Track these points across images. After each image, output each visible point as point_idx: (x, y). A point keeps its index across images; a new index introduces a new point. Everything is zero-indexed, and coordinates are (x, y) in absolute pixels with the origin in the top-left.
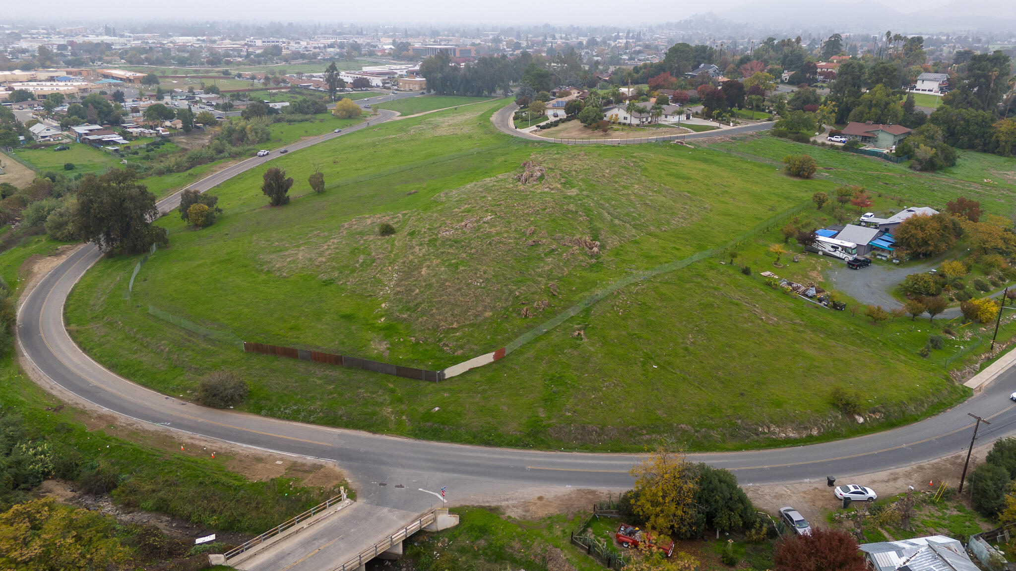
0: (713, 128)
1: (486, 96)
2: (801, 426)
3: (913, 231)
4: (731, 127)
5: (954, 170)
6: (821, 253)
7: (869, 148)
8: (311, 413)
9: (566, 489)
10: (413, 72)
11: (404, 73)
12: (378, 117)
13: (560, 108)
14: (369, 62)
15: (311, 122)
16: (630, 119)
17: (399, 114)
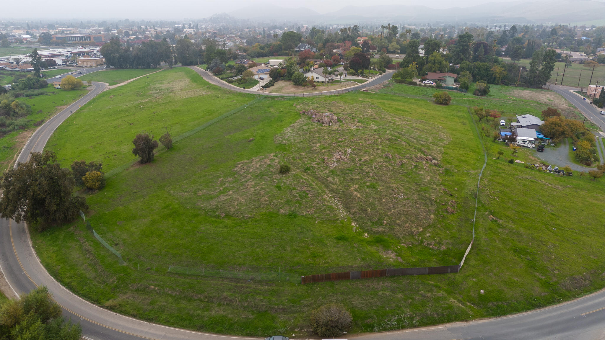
0: (365, 81)
1: (153, 68)
4: (371, 79)
5: (490, 94)
10: (76, 53)
11: (69, 54)
12: (94, 87)
13: (263, 74)
14: (24, 48)
15: (47, 95)
16: (321, 79)
17: (107, 84)
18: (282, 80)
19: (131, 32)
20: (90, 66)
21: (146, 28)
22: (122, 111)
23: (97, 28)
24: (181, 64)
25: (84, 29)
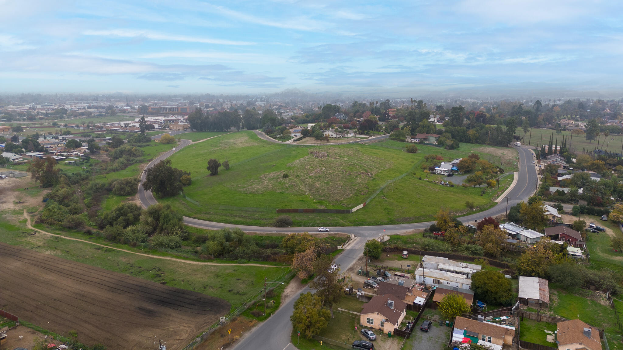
0: (367, 138)
1: (225, 131)
2: (461, 212)
3: (464, 164)
4: (373, 137)
5: (459, 148)
6: (437, 174)
7: (426, 142)
8: (319, 224)
9: (411, 230)
10: (168, 120)
11: (162, 121)
12: (182, 142)
13: (298, 133)
14: (127, 116)
15: (151, 146)
16: (335, 136)
17: (191, 141)
18: (309, 136)
19: (210, 105)
20: (179, 130)
21: (224, 102)
22: (201, 154)
23: (182, 101)
24: (246, 129)
25: (171, 102)
